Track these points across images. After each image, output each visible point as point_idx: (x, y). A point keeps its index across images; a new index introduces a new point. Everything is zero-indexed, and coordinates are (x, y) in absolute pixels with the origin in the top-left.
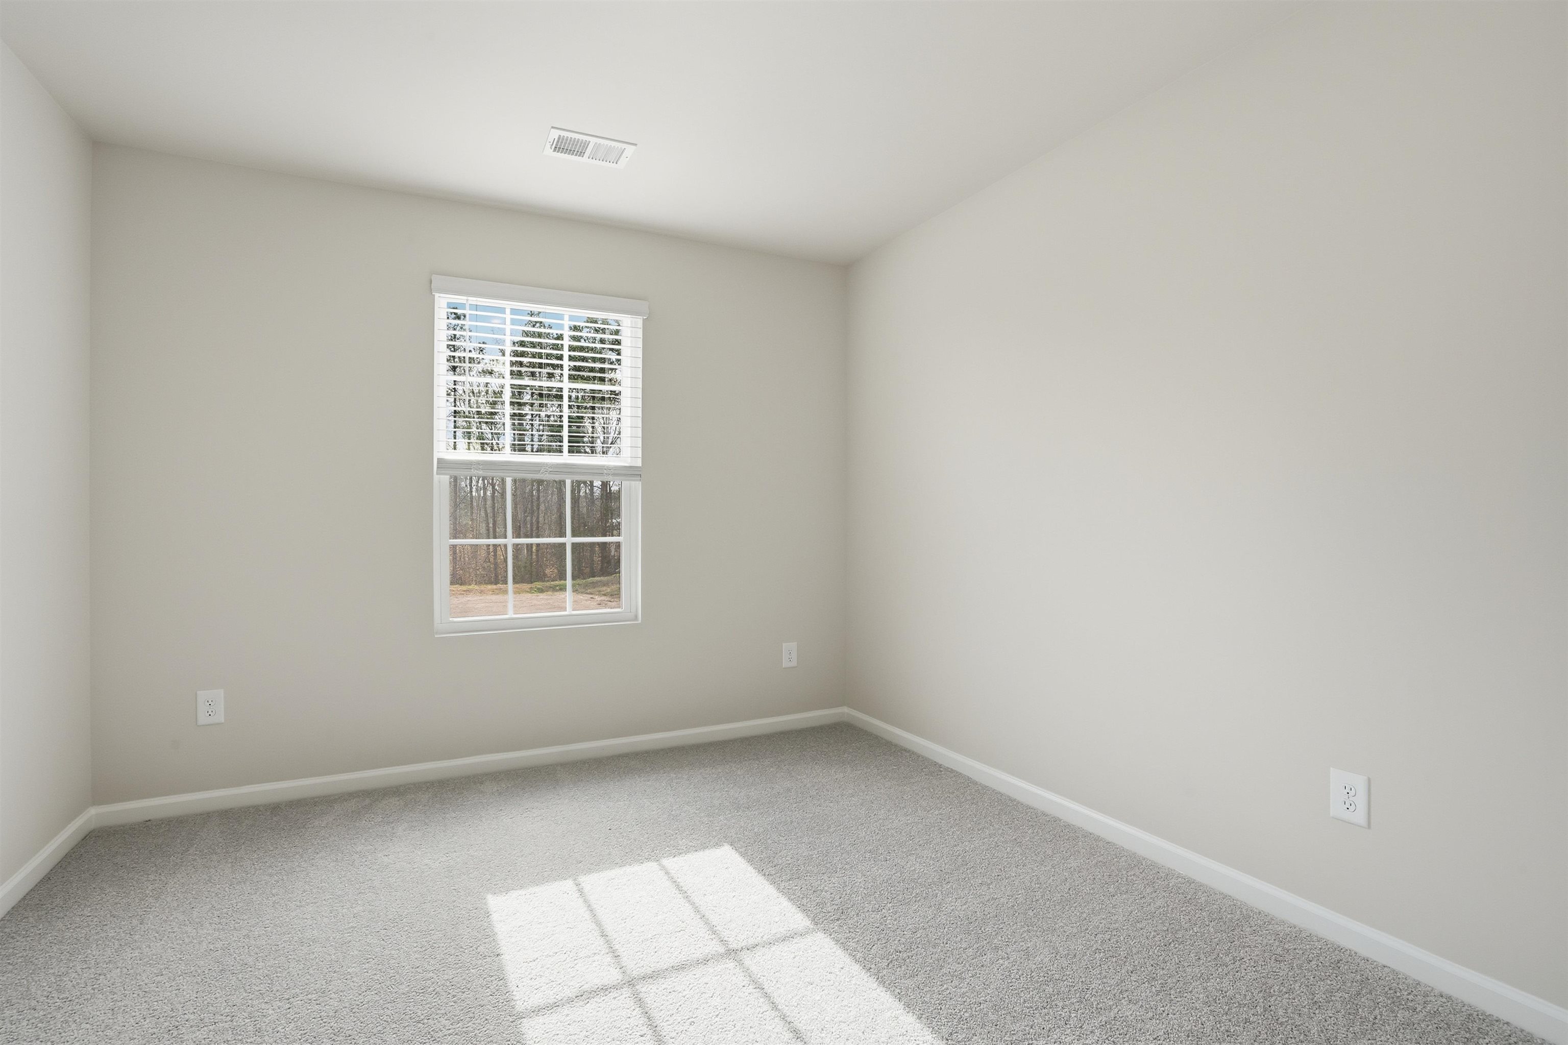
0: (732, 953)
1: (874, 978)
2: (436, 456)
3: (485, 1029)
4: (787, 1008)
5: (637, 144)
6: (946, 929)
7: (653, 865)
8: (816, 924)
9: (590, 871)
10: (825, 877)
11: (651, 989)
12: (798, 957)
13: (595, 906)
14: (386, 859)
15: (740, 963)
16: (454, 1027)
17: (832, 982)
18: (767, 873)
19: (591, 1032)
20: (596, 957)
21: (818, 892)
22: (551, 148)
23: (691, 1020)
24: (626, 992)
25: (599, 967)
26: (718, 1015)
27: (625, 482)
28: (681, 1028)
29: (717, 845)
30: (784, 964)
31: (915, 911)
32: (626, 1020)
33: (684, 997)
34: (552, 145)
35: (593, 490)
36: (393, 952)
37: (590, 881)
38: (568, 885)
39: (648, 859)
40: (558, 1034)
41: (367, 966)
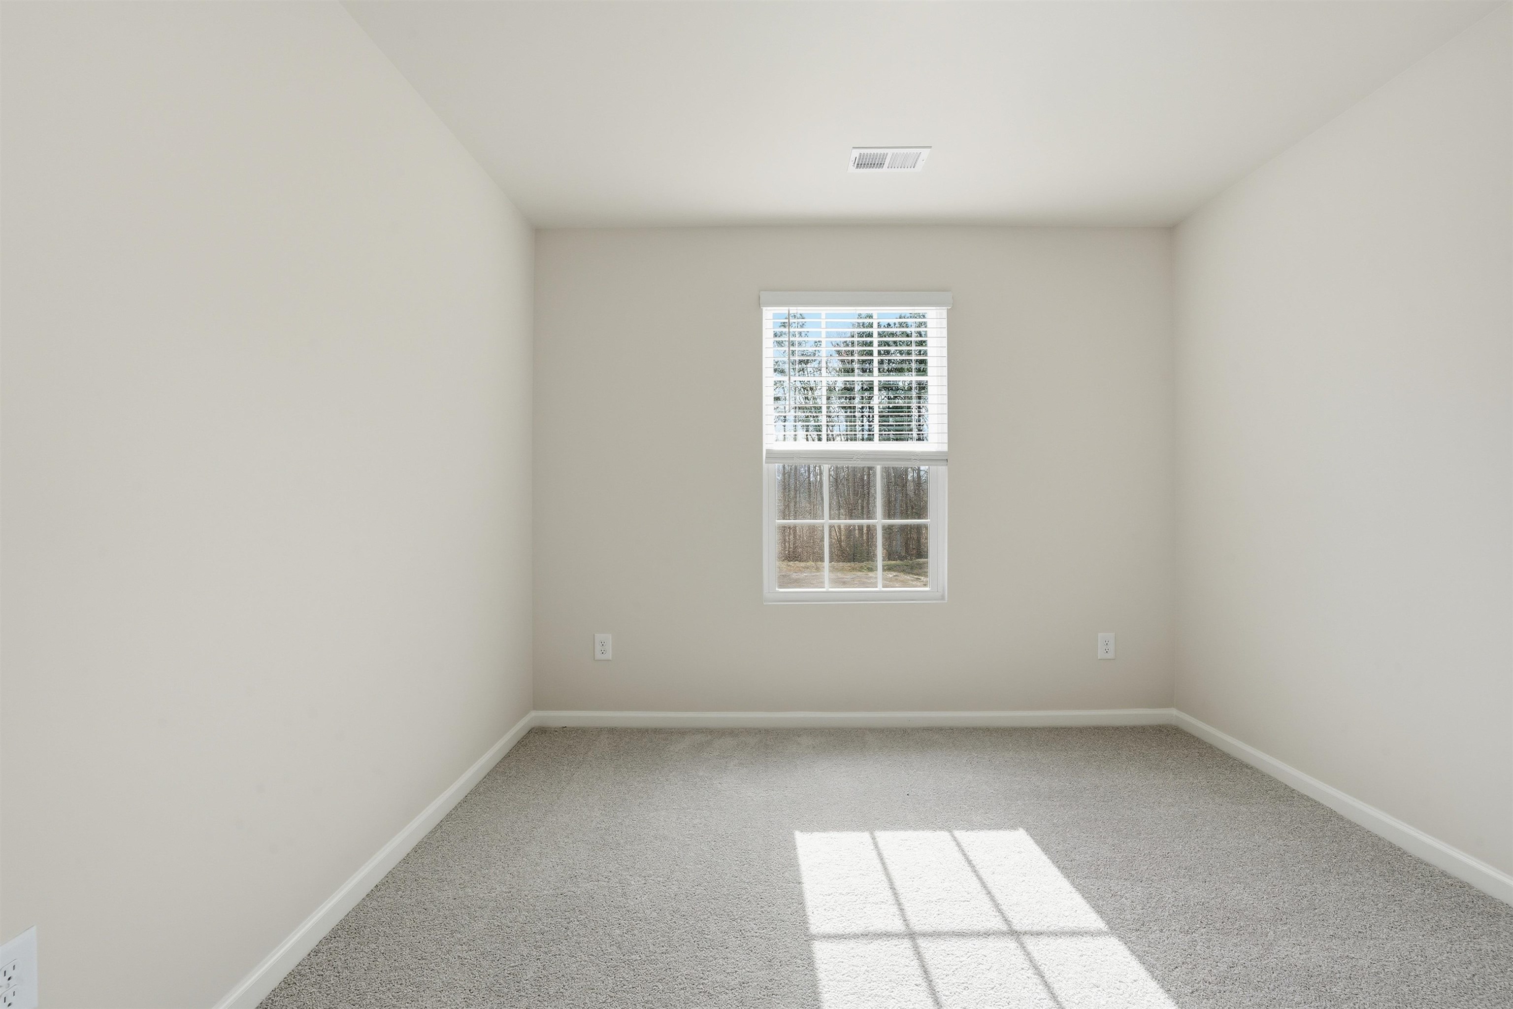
0: (1014, 934)
1: (1173, 1001)
2: (765, 447)
3: (784, 940)
4: (1066, 1003)
5: (931, 147)
6: (1275, 975)
7: (944, 835)
8: (1111, 928)
9: (885, 829)
10: (1128, 883)
11: (930, 946)
12: (1085, 957)
13: (887, 861)
14: (719, 786)
15: (1023, 947)
16: (760, 931)
17: (1121, 992)
18: (1062, 866)
19: (872, 968)
20: (883, 906)
21: (1118, 898)
22: (854, 166)
23: (965, 985)
24: (907, 943)
25: (884, 915)
26: (993, 988)
27: (932, 467)
28: (955, 990)
29: (1014, 827)
30: (1069, 959)
31: (1236, 945)
32: (904, 967)
33: (961, 962)
34: (854, 163)
35: (920, 473)
36: (719, 861)
37: (883, 836)
38: (865, 836)
39: (941, 829)
40: (842, 962)
41: (700, 866)
